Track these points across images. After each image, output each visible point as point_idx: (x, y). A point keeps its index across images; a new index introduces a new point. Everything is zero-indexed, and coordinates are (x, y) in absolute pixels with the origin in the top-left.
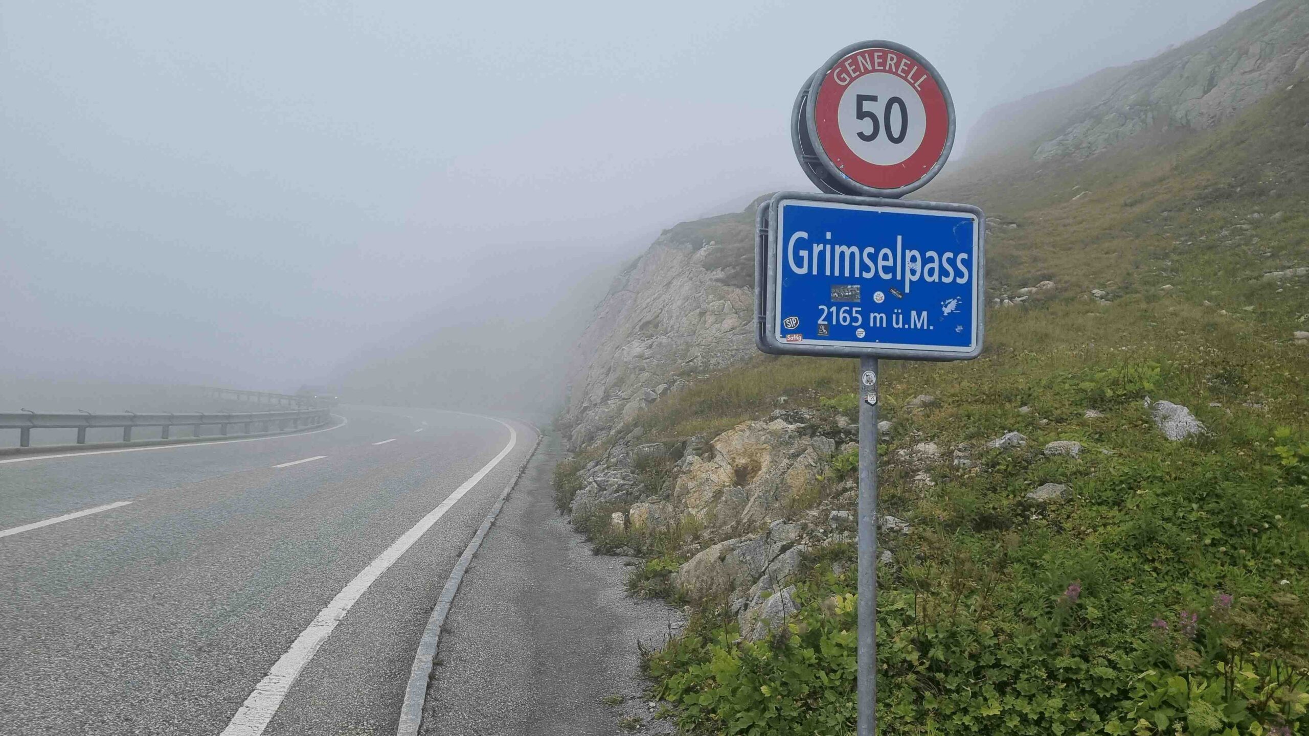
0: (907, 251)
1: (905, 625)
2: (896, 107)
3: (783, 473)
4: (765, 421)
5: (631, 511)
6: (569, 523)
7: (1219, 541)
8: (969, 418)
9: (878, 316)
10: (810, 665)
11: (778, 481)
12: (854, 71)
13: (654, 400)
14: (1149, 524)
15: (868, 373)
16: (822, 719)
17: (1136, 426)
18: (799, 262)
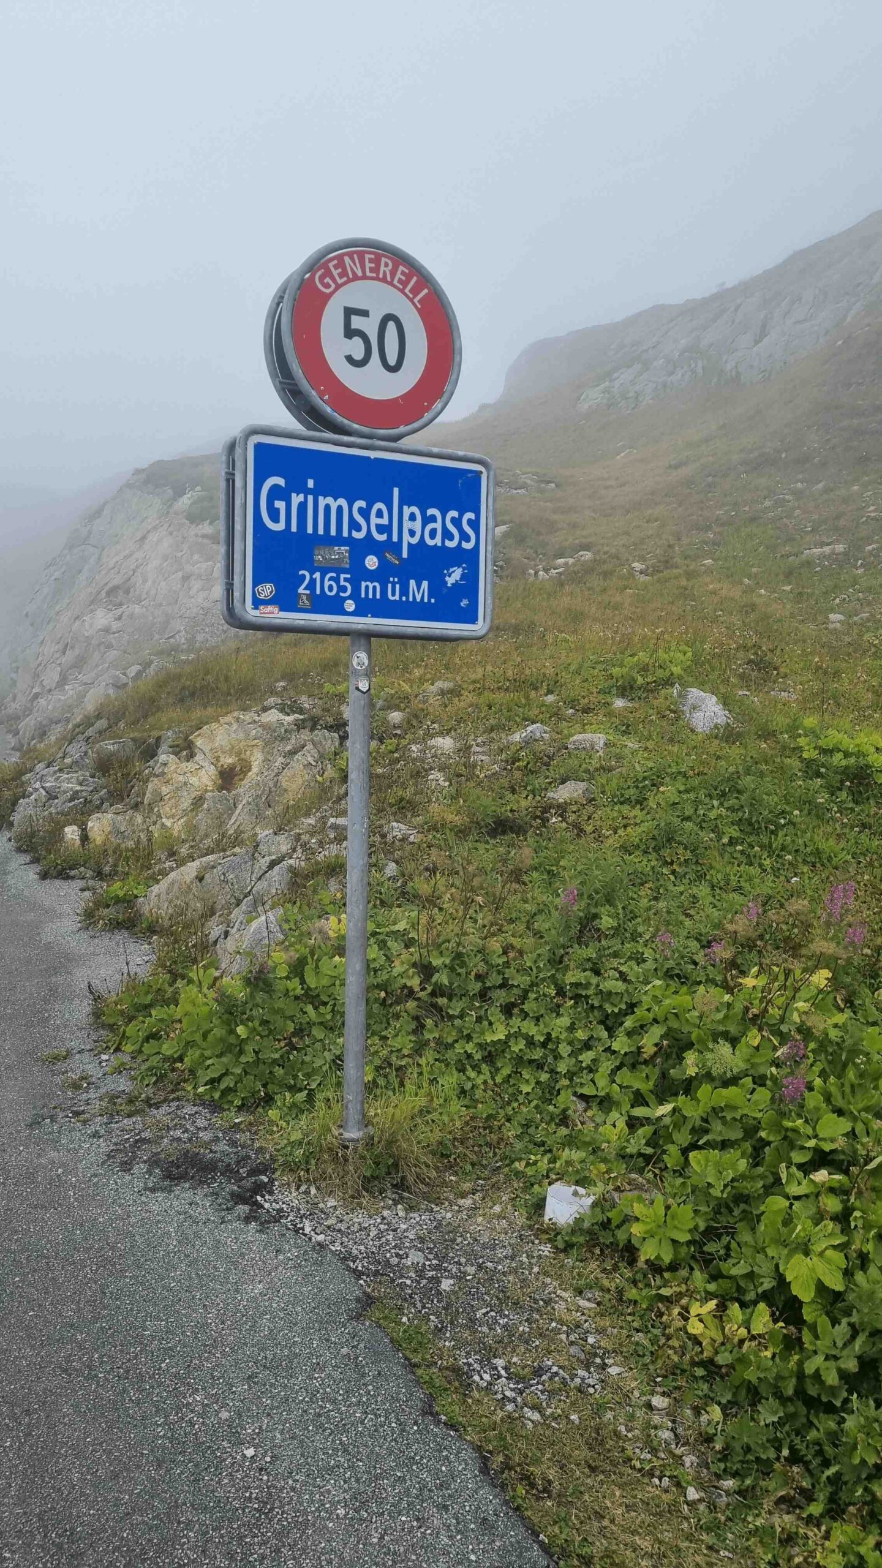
0: (405, 508)
1: (407, 947)
2: (391, 326)
3: (277, 775)
4: (257, 712)
5: (90, 824)
6: (10, 840)
7: (737, 839)
8: (490, 708)
9: (371, 586)
10: (297, 998)
11: (271, 784)
12: (341, 276)
13: (126, 685)
14: (668, 824)
15: (358, 654)
16: (307, 1059)
17: (664, 716)
18: (274, 516)
